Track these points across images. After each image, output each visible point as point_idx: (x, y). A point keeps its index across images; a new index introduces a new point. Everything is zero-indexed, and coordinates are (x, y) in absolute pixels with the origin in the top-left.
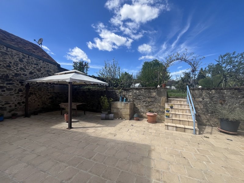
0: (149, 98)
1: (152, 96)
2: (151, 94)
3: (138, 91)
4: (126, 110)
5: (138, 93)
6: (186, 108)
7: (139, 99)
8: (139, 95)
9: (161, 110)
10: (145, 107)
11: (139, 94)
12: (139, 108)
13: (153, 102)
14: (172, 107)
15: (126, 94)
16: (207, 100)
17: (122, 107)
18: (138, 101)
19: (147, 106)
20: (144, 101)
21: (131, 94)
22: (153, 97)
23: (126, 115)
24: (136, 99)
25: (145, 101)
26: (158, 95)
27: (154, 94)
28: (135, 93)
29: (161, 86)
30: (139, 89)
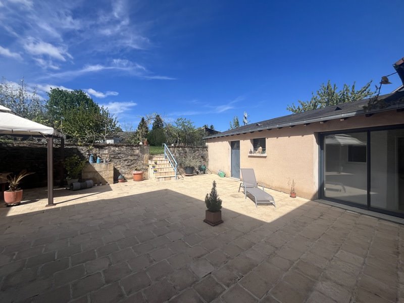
0: (131, 156)
1: (135, 153)
2: (133, 152)
3: (117, 149)
4: (108, 172)
5: (118, 150)
6: (165, 162)
7: (119, 158)
8: (119, 154)
9: (144, 167)
10: (126, 167)
11: (120, 152)
12: (118, 169)
13: (136, 160)
14: (156, 163)
15: (98, 152)
16: (177, 155)
17: (102, 170)
18: (117, 160)
19: (129, 165)
20: (125, 160)
21: (106, 152)
22: (136, 155)
23: (109, 178)
24: (114, 158)
25: (127, 160)
26: (141, 153)
27: (137, 152)
28: (114, 151)
29: (143, 143)
30: (119, 146)
